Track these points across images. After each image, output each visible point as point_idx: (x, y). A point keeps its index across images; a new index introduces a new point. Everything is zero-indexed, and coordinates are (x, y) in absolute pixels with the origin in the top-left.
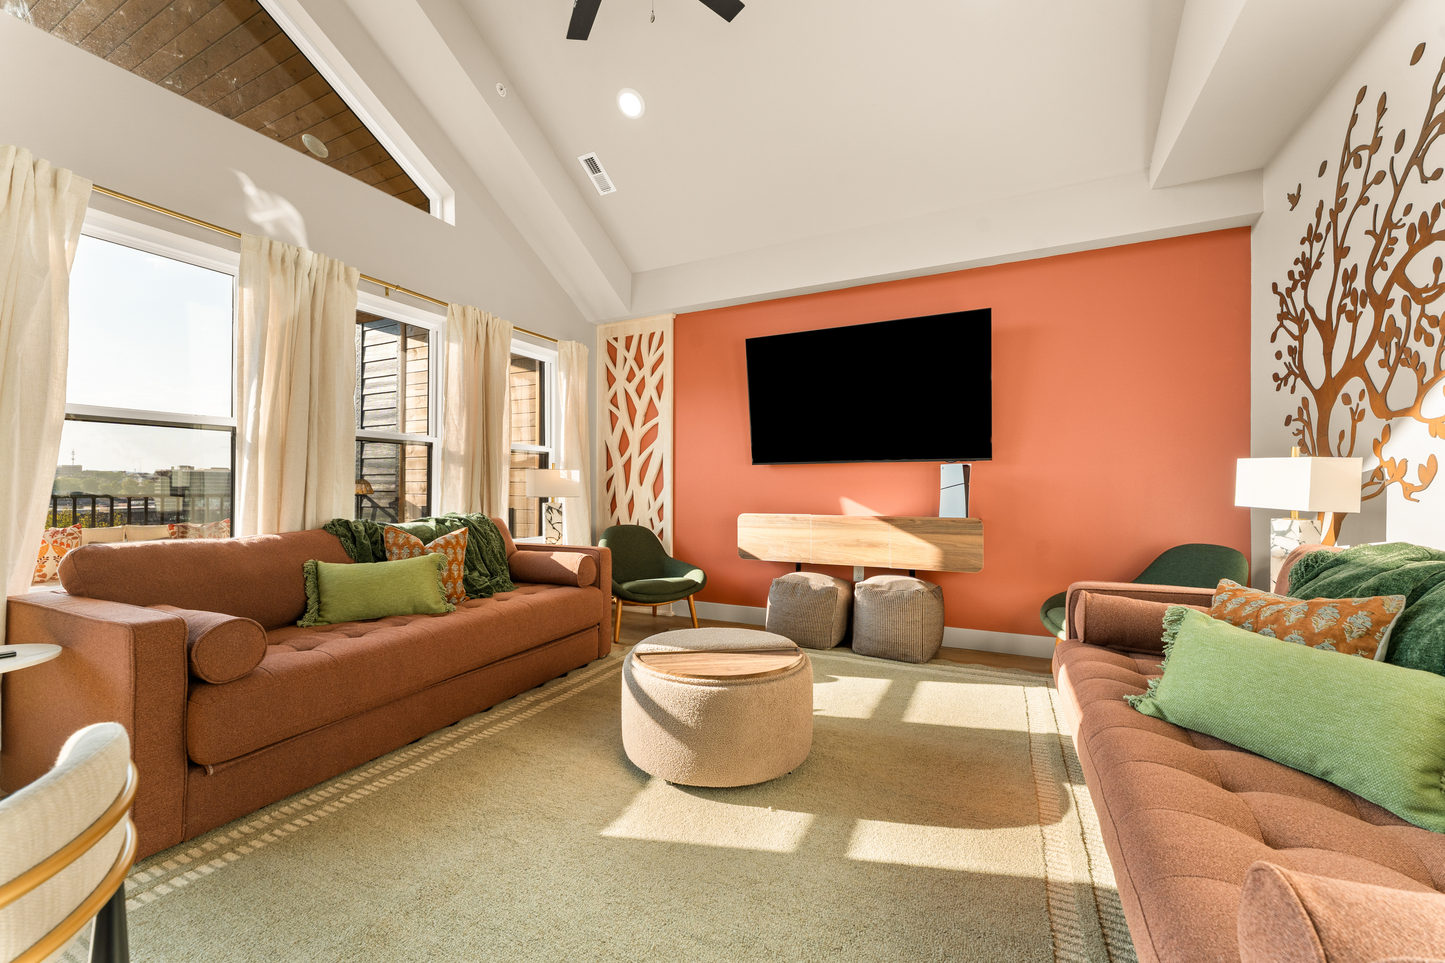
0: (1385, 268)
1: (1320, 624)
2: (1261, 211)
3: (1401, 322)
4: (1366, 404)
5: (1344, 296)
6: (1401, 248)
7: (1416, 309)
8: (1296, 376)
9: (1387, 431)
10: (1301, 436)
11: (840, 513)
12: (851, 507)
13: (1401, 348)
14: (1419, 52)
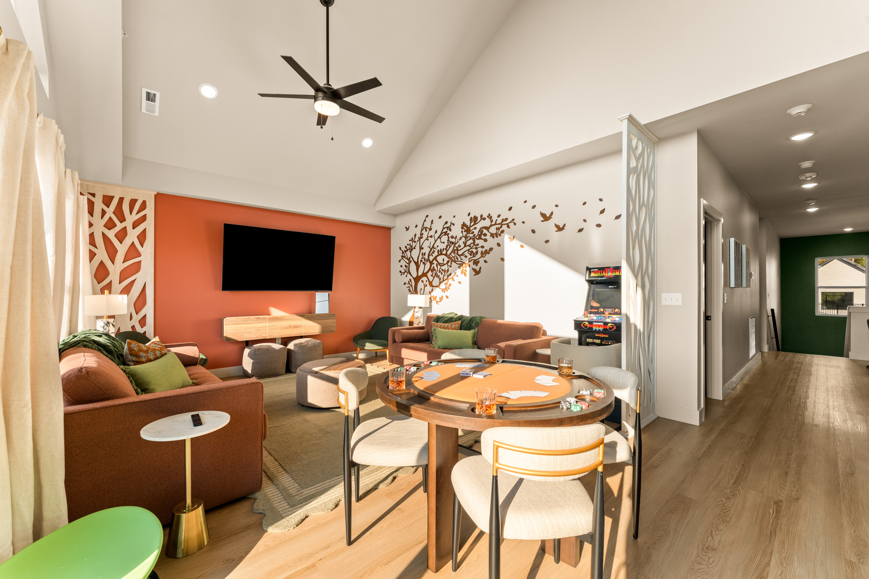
0: (432, 256)
1: (453, 327)
2: (395, 226)
3: (436, 268)
4: (427, 283)
5: (422, 258)
6: (436, 254)
7: (439, 267)
8: (408, 273)
9: (432, 290)
10: (409, 288)
11: (269, 314)
12: (275, 312)
13: (436, 274)
14: (440, 217)
